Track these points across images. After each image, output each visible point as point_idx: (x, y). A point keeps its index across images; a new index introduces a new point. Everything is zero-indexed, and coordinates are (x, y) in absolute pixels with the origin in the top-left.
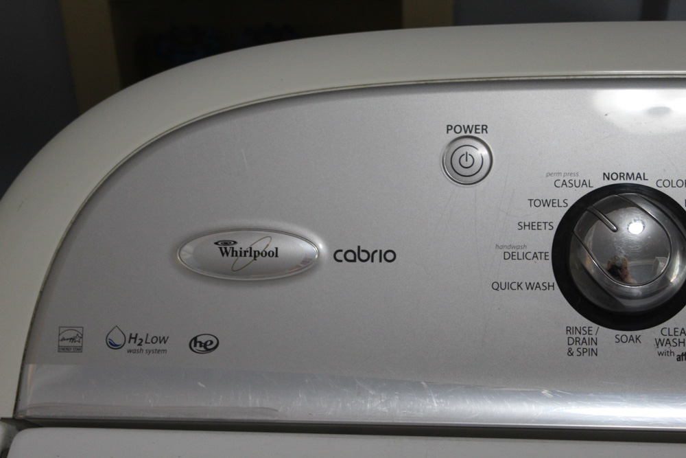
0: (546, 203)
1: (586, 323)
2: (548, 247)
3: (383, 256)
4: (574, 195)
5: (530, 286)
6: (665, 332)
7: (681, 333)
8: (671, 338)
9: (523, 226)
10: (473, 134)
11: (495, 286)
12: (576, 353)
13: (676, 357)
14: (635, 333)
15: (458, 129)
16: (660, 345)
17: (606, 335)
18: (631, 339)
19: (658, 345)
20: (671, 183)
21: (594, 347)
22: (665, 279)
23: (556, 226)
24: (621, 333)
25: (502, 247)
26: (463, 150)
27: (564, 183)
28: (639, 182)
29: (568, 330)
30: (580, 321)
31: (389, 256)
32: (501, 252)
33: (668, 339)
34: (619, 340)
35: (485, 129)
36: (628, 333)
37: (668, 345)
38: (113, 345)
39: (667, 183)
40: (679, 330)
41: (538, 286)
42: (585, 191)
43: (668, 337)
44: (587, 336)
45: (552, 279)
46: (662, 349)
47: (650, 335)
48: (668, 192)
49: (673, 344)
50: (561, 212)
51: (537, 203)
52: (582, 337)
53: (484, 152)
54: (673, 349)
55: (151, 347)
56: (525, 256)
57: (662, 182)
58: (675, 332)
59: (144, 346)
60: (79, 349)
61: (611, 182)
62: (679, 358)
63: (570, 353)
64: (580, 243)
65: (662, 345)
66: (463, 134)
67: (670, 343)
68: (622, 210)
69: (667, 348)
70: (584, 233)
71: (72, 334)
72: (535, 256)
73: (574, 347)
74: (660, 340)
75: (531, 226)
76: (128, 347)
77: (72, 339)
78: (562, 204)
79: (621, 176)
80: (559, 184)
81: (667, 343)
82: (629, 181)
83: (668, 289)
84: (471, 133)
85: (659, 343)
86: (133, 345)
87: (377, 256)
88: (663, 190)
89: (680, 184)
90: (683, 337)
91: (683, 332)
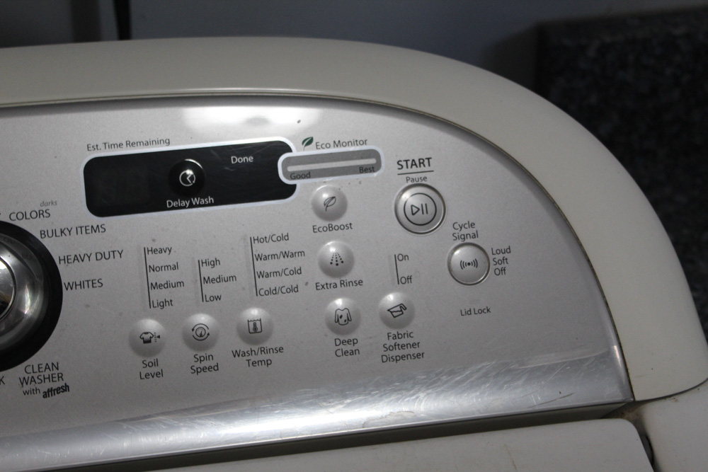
6: (29, 370)
7: (46, 368)
8: (35, 376)
13: (42, 394)
16: (25, 384)
19: (22, 384)
20: (24, 215)
22: (20, 314)
33: (33, 377)
37: (33, 383)
39: (20, 216)
40: (44, 366)
43: (32, 374)
46: (27, 388)
47: (14, 374)
48: (23, 224)
49: (37, 381)
54: (38, 386)
57: (15, 215)
58: (39, 368)
62: (46, 395)
65: (27, 384)
67: (34, 381)
69: (33, 386)
74: (24, 378)
81: (31, 381)
83: (24, 321)
85: (23, 381)
88: (17, 223)
89: (34, 215)
90: (47, 373)
91: (47, 367)
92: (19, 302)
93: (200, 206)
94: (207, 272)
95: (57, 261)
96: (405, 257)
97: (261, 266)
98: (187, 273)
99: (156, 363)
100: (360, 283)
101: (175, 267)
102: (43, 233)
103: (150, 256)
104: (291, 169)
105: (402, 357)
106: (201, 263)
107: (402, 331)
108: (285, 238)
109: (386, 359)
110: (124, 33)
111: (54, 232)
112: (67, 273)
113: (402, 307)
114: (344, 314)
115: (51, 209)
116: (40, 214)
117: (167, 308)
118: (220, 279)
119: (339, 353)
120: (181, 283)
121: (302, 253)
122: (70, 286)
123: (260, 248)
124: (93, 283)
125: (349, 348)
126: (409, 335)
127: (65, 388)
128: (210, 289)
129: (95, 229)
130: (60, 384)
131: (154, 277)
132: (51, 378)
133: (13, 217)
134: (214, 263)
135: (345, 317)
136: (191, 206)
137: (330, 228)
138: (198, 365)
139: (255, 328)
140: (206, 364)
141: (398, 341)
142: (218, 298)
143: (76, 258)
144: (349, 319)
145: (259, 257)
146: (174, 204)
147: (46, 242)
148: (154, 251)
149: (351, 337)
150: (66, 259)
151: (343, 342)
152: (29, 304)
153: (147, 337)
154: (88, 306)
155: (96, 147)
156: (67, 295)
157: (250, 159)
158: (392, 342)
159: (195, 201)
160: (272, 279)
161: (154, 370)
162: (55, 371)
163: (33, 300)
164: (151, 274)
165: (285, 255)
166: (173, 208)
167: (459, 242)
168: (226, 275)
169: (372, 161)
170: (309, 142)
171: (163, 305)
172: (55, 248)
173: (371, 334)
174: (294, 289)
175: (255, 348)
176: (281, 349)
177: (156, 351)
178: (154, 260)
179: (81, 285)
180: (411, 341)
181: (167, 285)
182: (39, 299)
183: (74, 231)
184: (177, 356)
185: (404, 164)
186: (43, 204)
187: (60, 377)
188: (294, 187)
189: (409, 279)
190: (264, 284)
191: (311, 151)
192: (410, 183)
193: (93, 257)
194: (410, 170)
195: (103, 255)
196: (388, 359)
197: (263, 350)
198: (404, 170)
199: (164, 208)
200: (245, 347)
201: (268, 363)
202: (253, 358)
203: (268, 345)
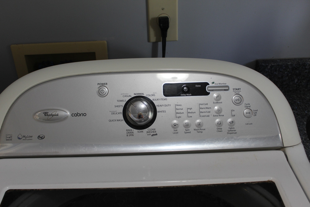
0: (121, 101)
1: (131, 128)
2: (122, 111)
3: (83, 115)
4: (127, 99)
5: (118, 120)
6: (149, 130)
9: (116, 106)
10: (104, 85)
11: (110, 121)
12: (129, 136)
14: (142, 130)
15: (100, 84)
17: (135, 131)
18: (141, 132)
20: (149, 95)
21: (133, 134)
22: (148, 117)
23: (123, 106)
24: (139, 130)
25: (111, 111)
26: (101, 89)
27: (125, 96)
28: (142, 95)
29: (127, 130)
30: (130, 128)
31: (85, 115)
32: (111, 113)
34: (139, 132)
35: (107, 84)
36: (140, 130)
38: (19, 138)
39: (148, 95)
41: (120, 120)
42: (130, 98)
44: (131, 132)
45: (123, 118)
46: (148, 134)
47: (145, 130)
48: (149, 97)
50: (124, 103)
51: (119, 101)
52: (130, 132)
53: (107, 90)
54: (151, 133)
55: (28, 138)
56: (116, 113)
58: (151, 129)
59: (27, 138)
60: (11, 140)
61: (136, 95)
62: (152, 136)
63: (127, 136)
64: (128, 110)
66: (101, 85)
68: (137, 102)
69: (149, 133)
70: (129, 108)
71: (9, 136)
72: (119, 113)
73: (128, 134)
75: (118, 106)
76: (23, 139)
77: (9, 137)
78: (125, 101)
79: (138, 94)
80: (124, 96)
82: (140, 95)
83: (149, 119)
84: (103, 85)
85: (147, 132)
86: (24, 138)
87: (82, 115)
88: (148, 97)
89: (151, 95)
90: (153, 131)
91: (153, 129)
92: (148, 115)
93: (188, 96)
94: (189, 111)
95: (156, 106)
96: (234, 110)
97: (201, 110)
98: (185, 111)
99: (177, 130)
100: (223, 116)
101: (182, 109)
102: (153, 100)
103: (177, 106)
104: (209, 89)
105: (232, 133)
106: (188, 109)
107: (232, 127)
108: (207, 104)
109: (228, 133)
110: (164, 56)
111: (156, 99)
112: (158, 109)
113: (233, 122)
114: (219, 122)
115: (155, 94)
116: (153, 95)
117: (180, 118)
118: (192, 113)
119: (218, 131)
120: (183, 113)
121: (210, 108)
122: (159, 112)
123: (201, 106)
124: (164, 111)
125: (220, 130)
126: (234, 128)
127: (156, 134)
128: (190, 115)
129: (165, 99)
130: (155, 133)
131: (177, 111)
132: (153, 132)
133: (147, 95)
134: (191, 109)
135: (219, 123)
136: (186, 96)
137: (217, 103)
138: (186, 131)
139: (199, 124)
140: (188, 131)
141: (231, 129)
142: (191, 117)
143: (160, 105)
144: (220, 124)
145: (201, 108)
146: (182, 95)
147: (154, 102)
148: (178, 105)
149: (221, 128)
150: (158, 106)
151: (219, 129)
152: (150, 116)
153: (175, 124)
154: (162, 116)
155: (166, 81)
156: (158, 113)
157: (200, 86)
158: (230, 130)
159: (187, 95)
160: (203, 113)
161: (176, 132)
162: (154, 130)
163: (151, 114)
164: (177, 110)
165: (207, 108)
166: (182, 96)
167: (246, 108)
168: (193, 112)
169: (227, 88)
170: (213, 83)
171: (179, 117)
172: (156, 103)
173: (225, 128)
174: (209, 116)
175: (199, 129)
176: (205, 129)
177: (177, 128)
178: (177, 107)
179: (161, 112)
180: (234, 129)
181: (180, 113)
182: (152, 114)
183: (160, 100)
184: (181, 129)
185: (234, 89)
186: (154, 93)
187: (156, 132)
188: (210, 93)
189: (234, 115)
190: (202, 114)
191: (214, 85)
192: (236, 94)
193: (164, 106)
194: (236, 91)
195: (166, 105)
196: (229, 133)
197: (201, 129)
198: (234, 91)
199: (181, 96)
200: (197, 128)
201: (202, 132)
202: (198, 131)
203: (202, 128)
